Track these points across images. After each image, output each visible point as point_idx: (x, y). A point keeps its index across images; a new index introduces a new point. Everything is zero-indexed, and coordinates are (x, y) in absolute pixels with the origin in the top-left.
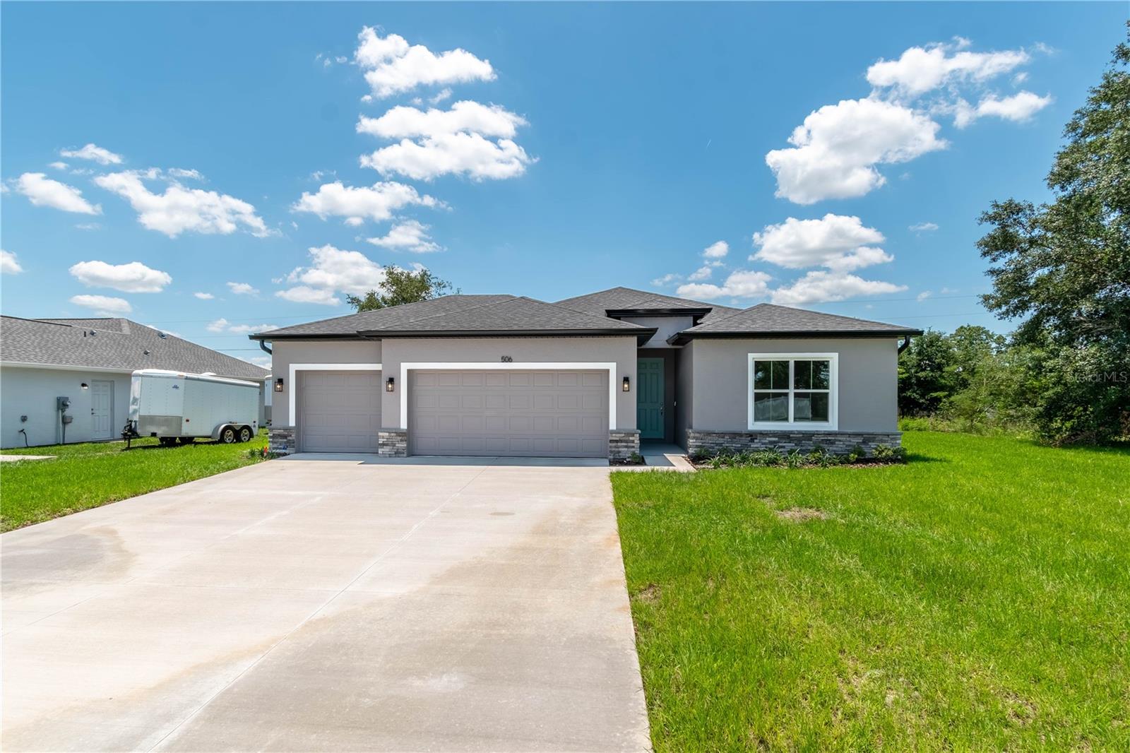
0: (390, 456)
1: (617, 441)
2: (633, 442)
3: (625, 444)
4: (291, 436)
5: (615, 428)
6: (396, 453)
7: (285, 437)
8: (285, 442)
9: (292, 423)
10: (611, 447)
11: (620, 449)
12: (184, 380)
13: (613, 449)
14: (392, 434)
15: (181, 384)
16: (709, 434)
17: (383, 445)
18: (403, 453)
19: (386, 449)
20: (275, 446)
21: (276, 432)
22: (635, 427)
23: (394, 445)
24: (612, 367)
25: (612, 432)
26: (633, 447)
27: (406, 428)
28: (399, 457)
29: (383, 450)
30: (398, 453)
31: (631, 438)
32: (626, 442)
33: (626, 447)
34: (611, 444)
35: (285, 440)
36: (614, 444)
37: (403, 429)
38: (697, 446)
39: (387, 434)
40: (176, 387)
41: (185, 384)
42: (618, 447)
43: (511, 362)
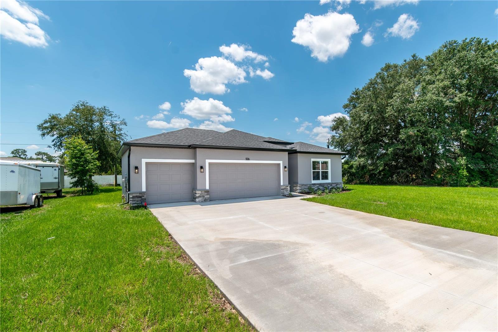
0: (202, 202)
1: (283, 189)
2: (288, 189)
3: (285, 190)
4: (144, 196)
5: (282, 185)
6: (204, 200)
7: (140, 197)
8: (140, 200)
9: (144, 189)
10: (282, 191)
11: (284, 192)
12: (18, 167)
13: (282, 192)
14: (203, 192)
15: (16, 169)
16: (303, 185)
17: (199, 197)
18: (208, 200)
19: (200, 199)
20: (134, 202)
21: (134, 195)
22: (288, 184)
23: (204, 197)
24: (281, 162)
25: (282, 186)
26: (288, 191)
27: (208, 189)
28: (206, 202)
29: (198, 199)
30: (205, 200)
31: (287, 188)
32: (286, 189)
33: (286, 191)
34: (282, 190)
35: (140, 199)
36: (283, 190)
37: (207, 189)
38: (300, 190)
39: (200, 192)
40: (13, 171)
41: (19, 169)
42: (283, 191)
43: (249, 160)
